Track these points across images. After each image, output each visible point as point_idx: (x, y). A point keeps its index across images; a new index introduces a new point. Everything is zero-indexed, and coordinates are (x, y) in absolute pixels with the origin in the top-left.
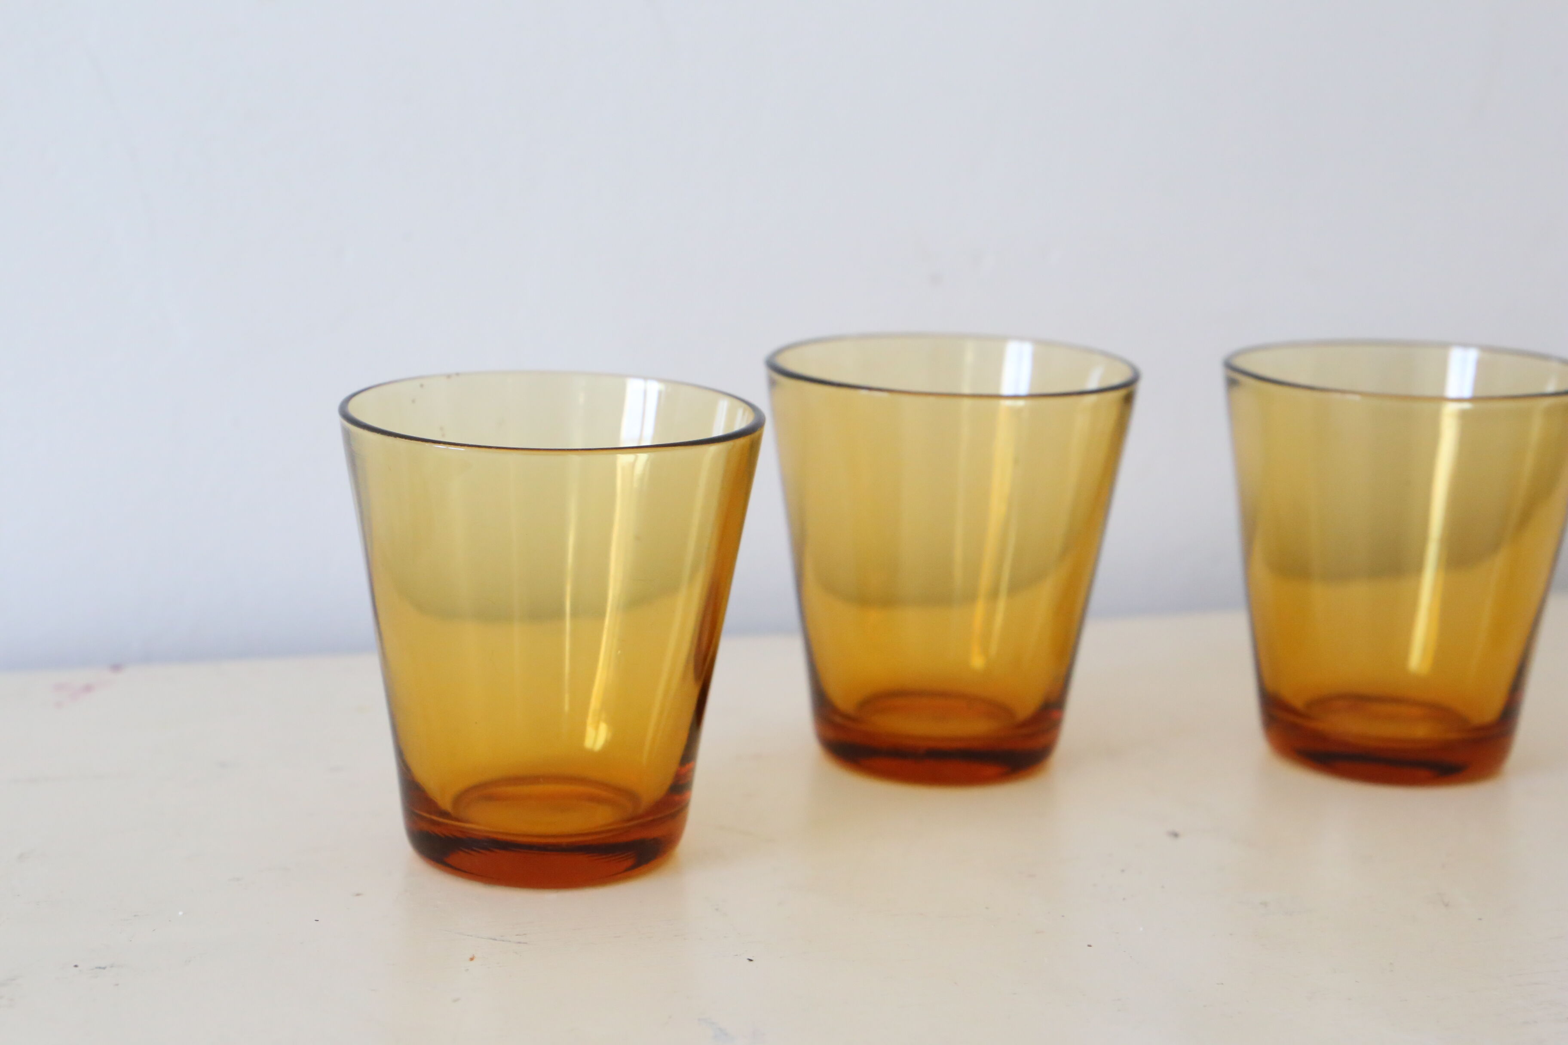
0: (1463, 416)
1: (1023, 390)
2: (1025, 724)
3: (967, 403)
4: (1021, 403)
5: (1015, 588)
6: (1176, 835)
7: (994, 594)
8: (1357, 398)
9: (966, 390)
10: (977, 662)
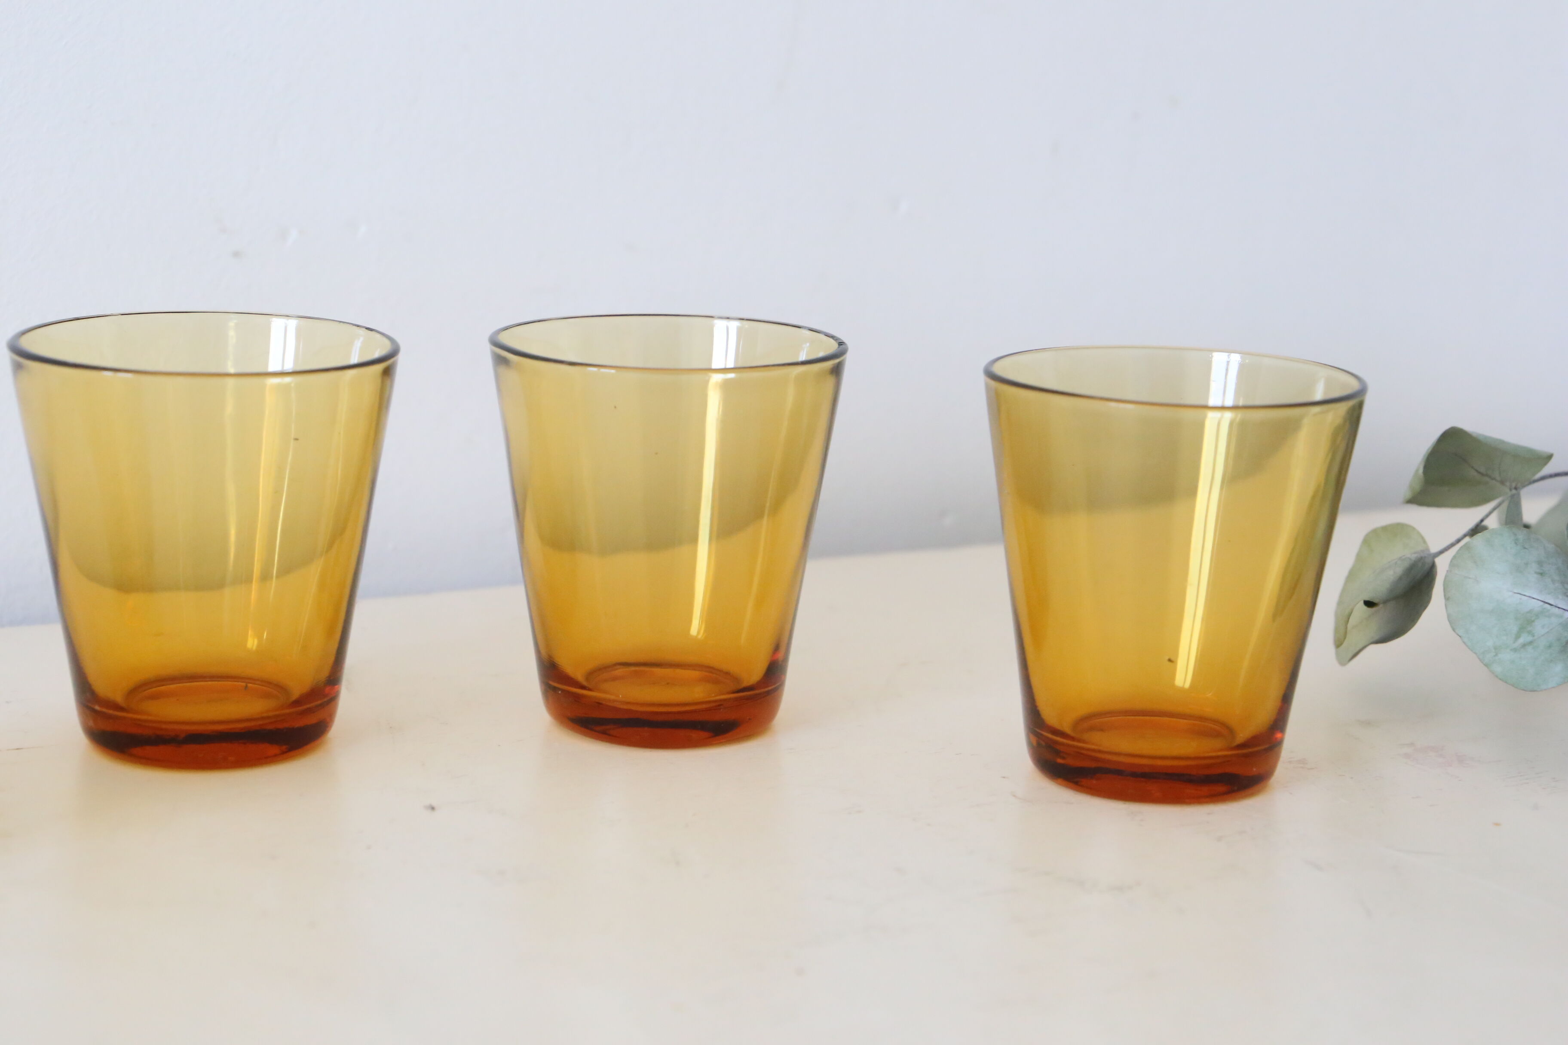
0: (726, 386)
1: (289, 366)
2: (297, 703)
3: (231, 382)
4: (287, 380)
5: (286, 570)
6: (433, 808)
7: (265, 577)
8: (613, 371)
9: (232, 370)
10: (252, 643)
